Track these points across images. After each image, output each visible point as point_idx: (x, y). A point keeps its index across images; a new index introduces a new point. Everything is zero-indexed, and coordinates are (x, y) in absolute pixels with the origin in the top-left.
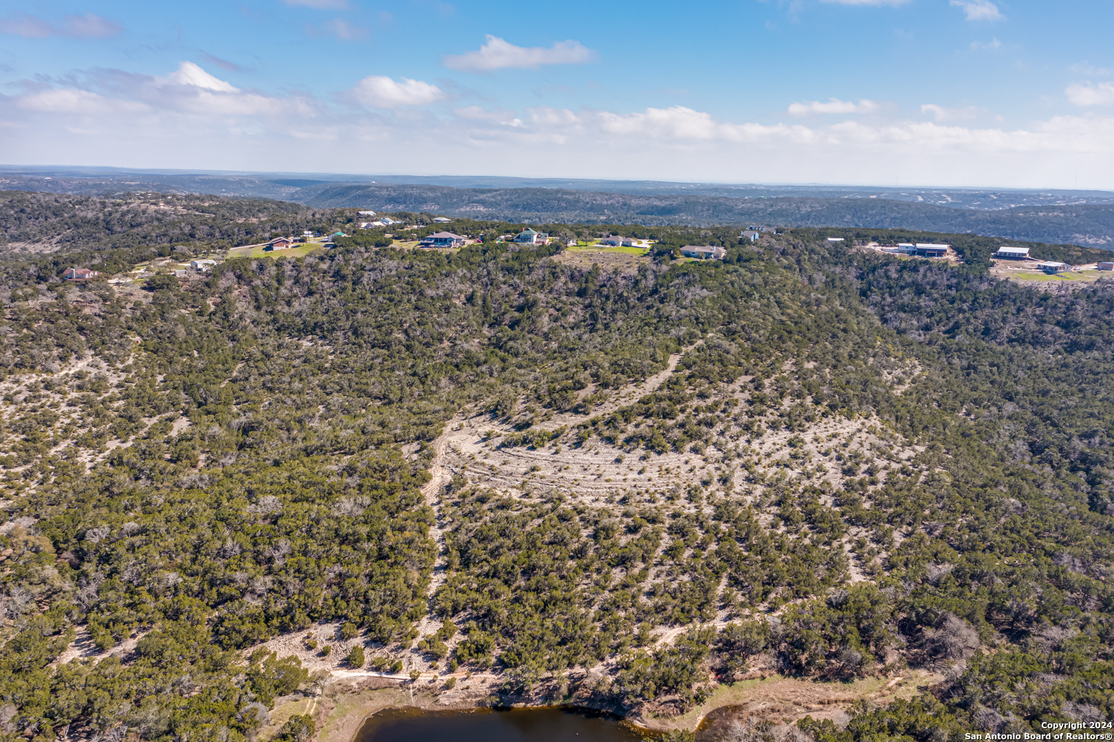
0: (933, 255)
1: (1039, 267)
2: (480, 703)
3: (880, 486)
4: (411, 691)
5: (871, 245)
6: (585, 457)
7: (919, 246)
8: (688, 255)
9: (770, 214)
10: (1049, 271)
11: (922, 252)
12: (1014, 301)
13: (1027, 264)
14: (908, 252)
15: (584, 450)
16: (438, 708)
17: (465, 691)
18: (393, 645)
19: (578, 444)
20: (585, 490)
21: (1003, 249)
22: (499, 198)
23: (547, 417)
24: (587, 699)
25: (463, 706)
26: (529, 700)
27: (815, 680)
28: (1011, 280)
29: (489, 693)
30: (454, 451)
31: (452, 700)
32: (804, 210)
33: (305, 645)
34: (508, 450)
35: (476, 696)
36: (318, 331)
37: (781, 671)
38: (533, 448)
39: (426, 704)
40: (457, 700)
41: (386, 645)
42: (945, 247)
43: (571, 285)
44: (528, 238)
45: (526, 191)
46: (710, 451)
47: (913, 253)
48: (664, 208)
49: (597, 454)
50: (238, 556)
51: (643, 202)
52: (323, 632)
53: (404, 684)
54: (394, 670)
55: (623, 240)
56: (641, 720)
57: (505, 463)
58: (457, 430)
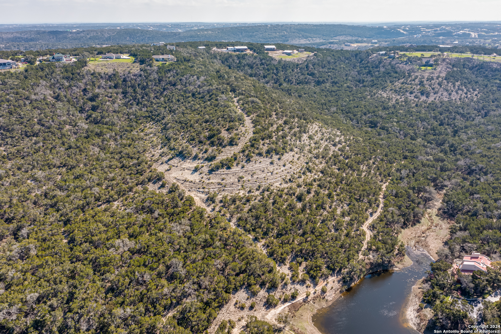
0: (242, 51)
1: (283, 53)
2: (341, 292)
4: (311, 302)
6: (256, 166)
7: (237, 47)
8: (157, 60)
9: (90, 38)
11: (238, 50)
14: (232, 51)
15: (254, 162)
16: (330, 303)
17: (332, 290)
18: (280, 287)
19: (248, 160)
20: (272, 181)
21: (266, 47)
23: (220, 152)
24: (370, 269)
25: (337, 297)
27: (412, 226)
29: (341, 286)
30: (185, 181)
31: (332, 297)
32: (106, 35)
33: (238, 308)
34: (217, 172)
35: (338, 290)
37: (402, 228)
38: (229, 168)
39: (324, 305)
40: (334, 295)
41: (276, 288)
42: (246, 47)
46: (296, 150)
48: (27, 38)
49: (260, 162)
52: (241, 295)
53: (305, 301)
54: (294, 297)
55: (115, 55)
56: (396, 267)
57: (223, 180)
58: (168, 170)
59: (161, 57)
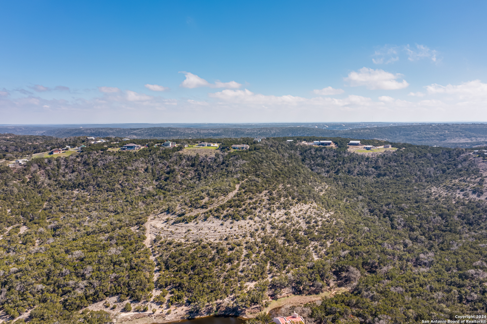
0: (327, 145)
1: (364, 148)
2: (182, 318)
3: (320, 227)
4: (153, 317)
5: (303, 142)
6: (209, 224)
7: (321, 142)
8: (234, 148)
10: (368, 149)
11: (323, 144)
12: (357, 160)
13: (360, 147)
14: (318, 144)
15: (208, 222)
16: (166, 322)
17: (176, 314)
18: (143, 301)
19: (205, 220)
20: (210, 237)
21: (351, 142)
22: (143, 132)
23: (191, 211)
24: (224, 311)
25: (175, 320)
26: (201, 314)
27: (306, 295)
28: (355, 153)
29: (185, 313)
30: (154, 227)
31: (171, 318)
33: (105, 306)
34: (177, 224)
35: (180, 315)
36: (81, 186)
37: (294, 293)
38: (187, 223)
39: (160, 321)
40: (173, 318)
41: (139, 301)
42: (331, 142)
43: (188, 163)
44: (168, 145)
45: (154, 129)
46: (256, 218)
47: (319, 144)
49: (213, 223)
50: (69, 275)
51: (206, 132)
52: (112, 300)
53: (149, 315)
54: (145, 310)
55: (206, 144)
56: (246, 316)
57: (176, 229)
58: (153, 219)
59: (238, 146)
